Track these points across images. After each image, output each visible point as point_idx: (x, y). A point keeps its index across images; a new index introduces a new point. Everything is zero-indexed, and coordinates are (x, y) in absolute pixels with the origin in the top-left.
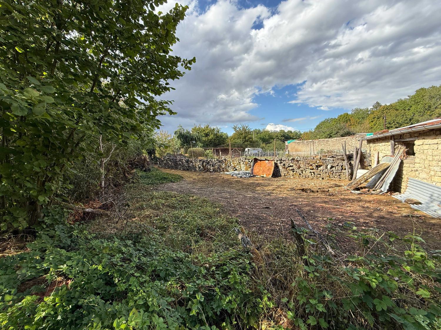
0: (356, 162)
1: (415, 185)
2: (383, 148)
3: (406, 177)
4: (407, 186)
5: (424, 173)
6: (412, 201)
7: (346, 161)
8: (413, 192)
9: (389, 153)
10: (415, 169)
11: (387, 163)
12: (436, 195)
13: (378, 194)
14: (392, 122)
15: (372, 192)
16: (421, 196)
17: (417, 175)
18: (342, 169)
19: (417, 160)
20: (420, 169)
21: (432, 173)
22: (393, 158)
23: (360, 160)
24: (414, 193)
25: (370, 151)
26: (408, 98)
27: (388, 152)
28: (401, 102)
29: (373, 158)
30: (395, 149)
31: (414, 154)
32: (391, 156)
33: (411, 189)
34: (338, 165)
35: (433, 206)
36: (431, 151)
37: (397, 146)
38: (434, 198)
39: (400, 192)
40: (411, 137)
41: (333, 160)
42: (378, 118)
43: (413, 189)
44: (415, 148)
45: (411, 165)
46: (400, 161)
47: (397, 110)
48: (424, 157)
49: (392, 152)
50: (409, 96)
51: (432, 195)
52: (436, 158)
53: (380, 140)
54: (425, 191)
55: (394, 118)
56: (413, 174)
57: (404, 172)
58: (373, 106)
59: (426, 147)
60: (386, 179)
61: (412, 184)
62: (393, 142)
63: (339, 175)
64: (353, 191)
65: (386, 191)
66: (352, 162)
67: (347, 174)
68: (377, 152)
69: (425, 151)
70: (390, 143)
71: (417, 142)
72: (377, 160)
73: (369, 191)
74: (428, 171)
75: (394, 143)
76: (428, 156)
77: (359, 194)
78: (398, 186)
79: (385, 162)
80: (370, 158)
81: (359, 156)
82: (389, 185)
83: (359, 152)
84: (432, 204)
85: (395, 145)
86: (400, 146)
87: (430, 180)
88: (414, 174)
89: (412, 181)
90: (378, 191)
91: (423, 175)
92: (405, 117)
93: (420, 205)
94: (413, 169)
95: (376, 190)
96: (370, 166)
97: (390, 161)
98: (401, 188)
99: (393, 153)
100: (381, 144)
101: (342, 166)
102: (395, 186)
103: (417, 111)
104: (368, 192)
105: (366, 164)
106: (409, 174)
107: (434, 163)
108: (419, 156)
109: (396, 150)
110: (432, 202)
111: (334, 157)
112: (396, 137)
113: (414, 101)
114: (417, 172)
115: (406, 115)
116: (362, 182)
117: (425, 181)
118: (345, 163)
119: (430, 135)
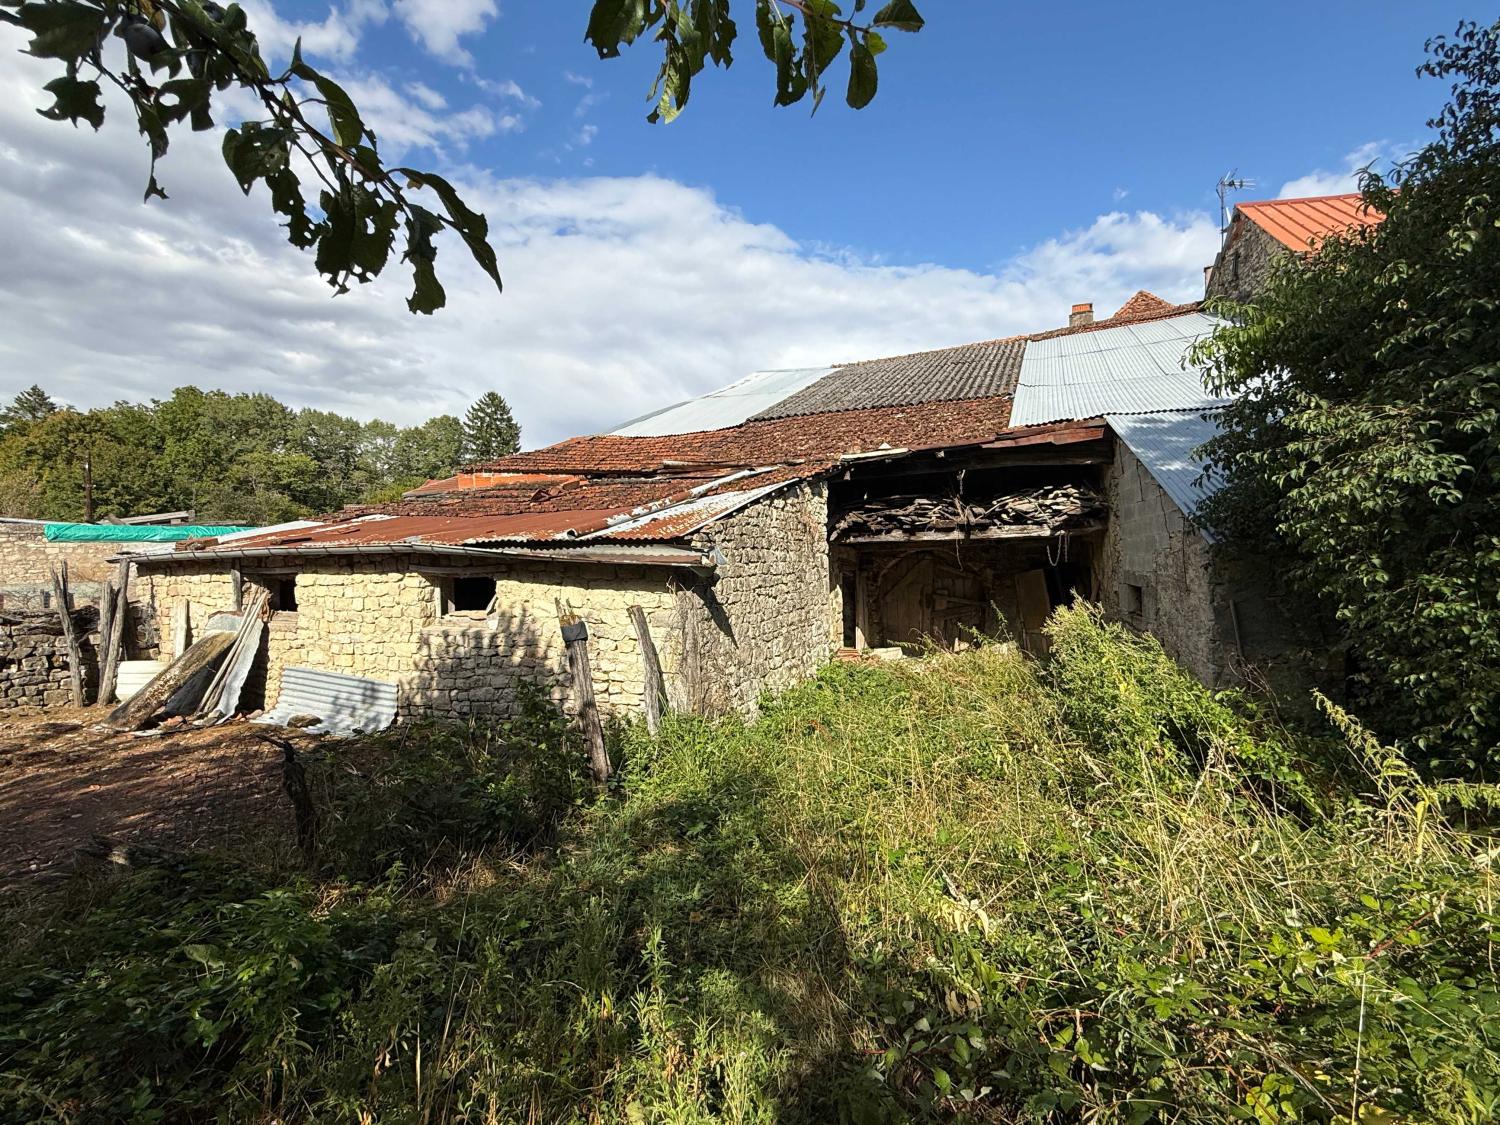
0: (107, 636)
1: (300, 681)
2: (204, 588)
3: (276, 667)
4: (281, 689)
5: (317, 650)
6: (302, 719)
7: (69, 637)
8: (296, 700)
9: (230, 604)
10: (299, 642)
11: (227, 632)
12: (344, 695)
13: (213, 725)
14: (108, 482)
15: (196, 723)
16: (316, 704)
17: (304, 657)
18: (51, 667)
19: (302, 622)
20: (312, 641)
21: (335, 648)
22: (240, 621)
23: (124, 630)
24: (299, 701)
25: (153, 597)
26: (151, 406)
27: (220, 603)
28: (133, 417)
29: (166, 620)
30: (243, 593)
31: (293, 607)
32: (234, 613)
33: (291, 693)
34: (31, 655)
35: (342, 721)
36: (331, 599)
37: (248, 585)
38: (341, 701)
39: (263, 709)
40: (286, 566)
41: (10, 636)
42: (47, 457)
43: (296, 694)
44: (298, 592)
45: (289, 635)
46: (260, 625)
47: (120, 441)
48: (318, 615)
49: (237, 601)
50: (154, 402)
51: (337, 698)
52: (341, 615)
53: (193, 566)
54: (322, 692)
55: (115, 471)
56: (295, 654)
57: (272, 654)
58: (18, 400)
59: (322, 591)
60: (228, 679)
61: (293, 680)
62: (238, 574)
63: (40, 693)
64: (139, 733)
65: (232, 712)
66: (93, 639)
67: (76, 683)
68: (185, 602)
69: (320, 600)
70: (228, 578)
71: (301, 579)
72: (185, 626)
73: (184, 722)
74: (327, 644)
75: (242, 577)
76: (327, 612)
77: (164, 736)
78: (256, 693)
79: (218, 631)
80: (153, 622)
81: (119, 615)
82: (239, 692)
83: (120, 602)
84: (340, 717)
85: (243, 583)
86: (254, 587)
87: (330, 664)
88: (296, 656)
89: (293, 673)
90: (211, 715)
91: (317, 656)
92: (149, 470)
93: (319, 725)
94: (295, 644)
95: (207, 714)
96: (157, 646)
97: (233, 627)
98: (263, 696)
99: (239, 603)
100: (196, 578)
101: (49, 657)
102: (253, 696)
103: (186, 461)
104: (184, 727)
105: (142, 644)
106: (285, 657)
107: (338, 627)
108: (307, 611)
109: (246, 595)
110: (338, 712)
111: (12, 623)
112: (245, 563)
113: (172, 423)
114: (304, 651)
115: (152, 466)
116: (163, 698)
117: (320, 669)
118: (65, 644)
119: (330, 566)
